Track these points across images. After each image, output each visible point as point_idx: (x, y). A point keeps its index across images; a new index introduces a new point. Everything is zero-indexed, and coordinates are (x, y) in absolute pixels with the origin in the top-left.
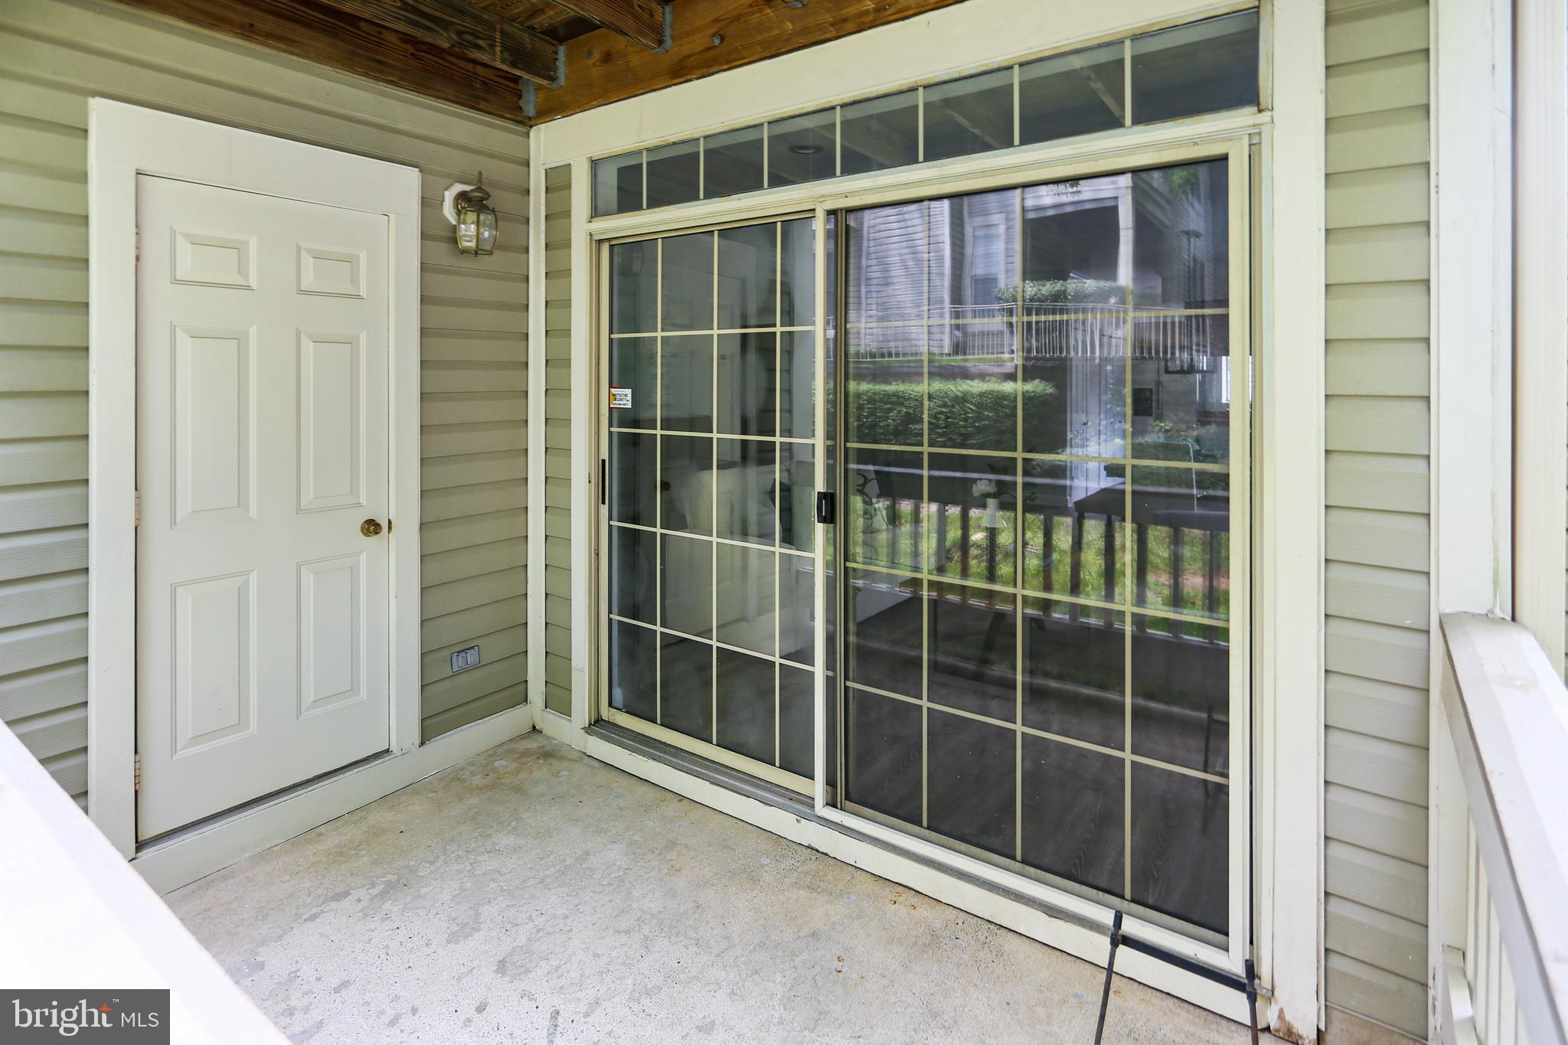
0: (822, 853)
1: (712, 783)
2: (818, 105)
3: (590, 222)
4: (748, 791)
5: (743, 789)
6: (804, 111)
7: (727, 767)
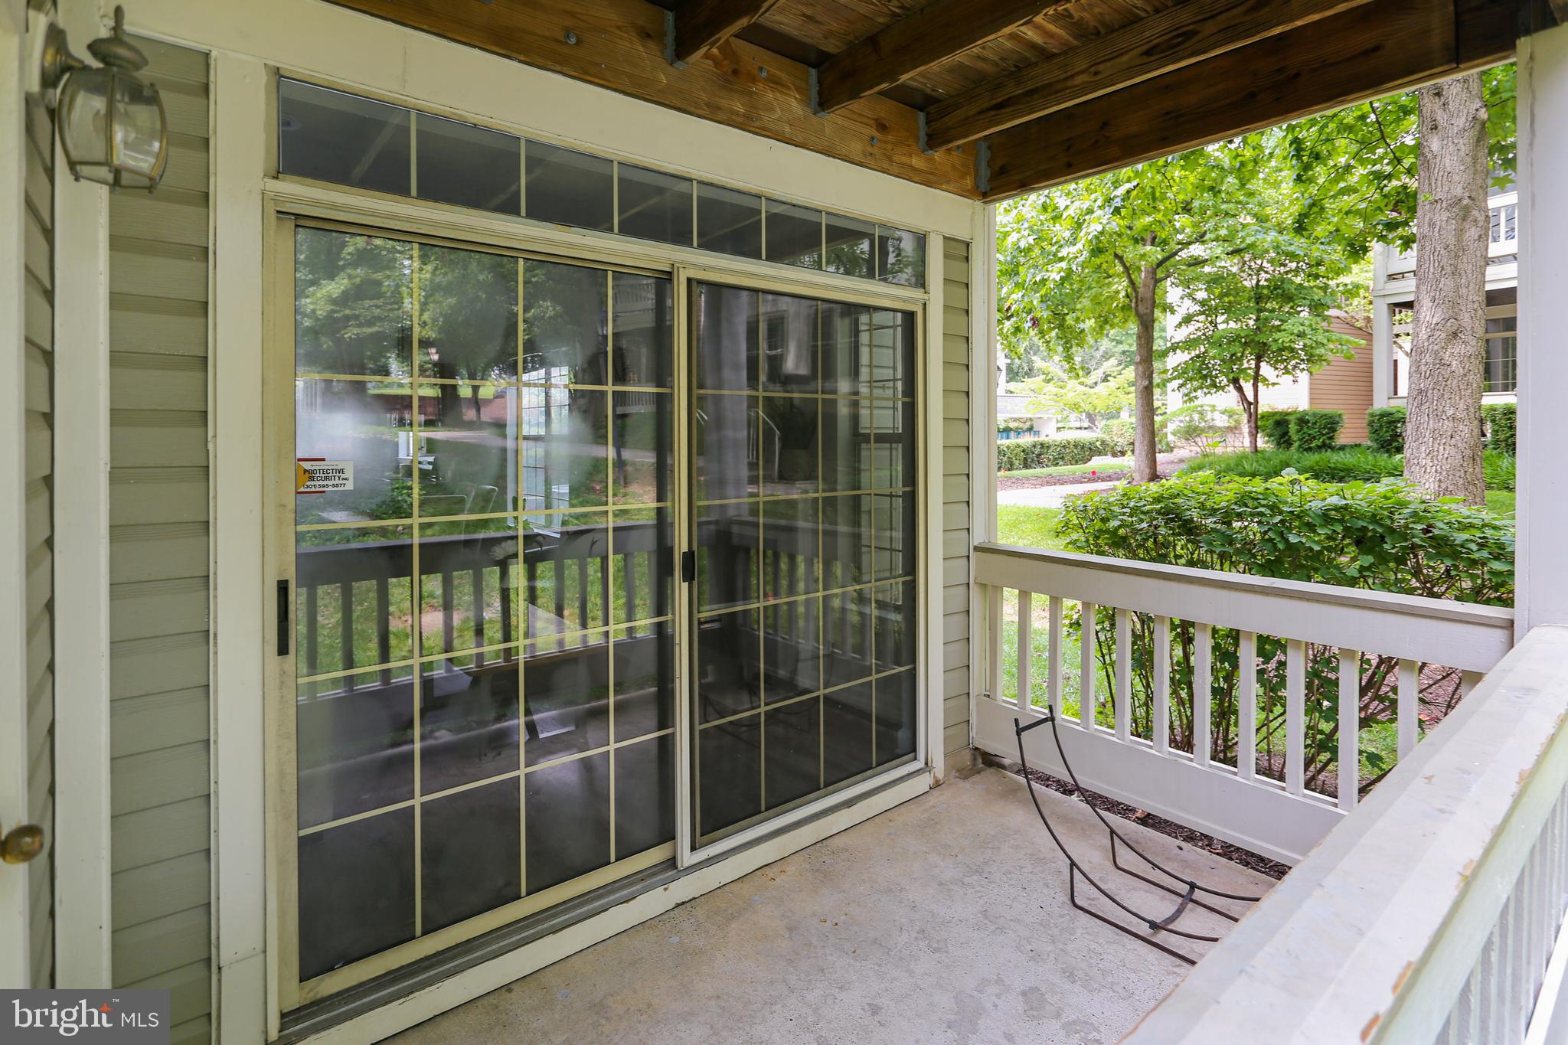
0: (690, 901)
1: (554, 933)
2: (675, 170)
3: (276, 178)
4: (603, 905)
5: (595, 908)
6: (662, 170)
7: (564, 903)
